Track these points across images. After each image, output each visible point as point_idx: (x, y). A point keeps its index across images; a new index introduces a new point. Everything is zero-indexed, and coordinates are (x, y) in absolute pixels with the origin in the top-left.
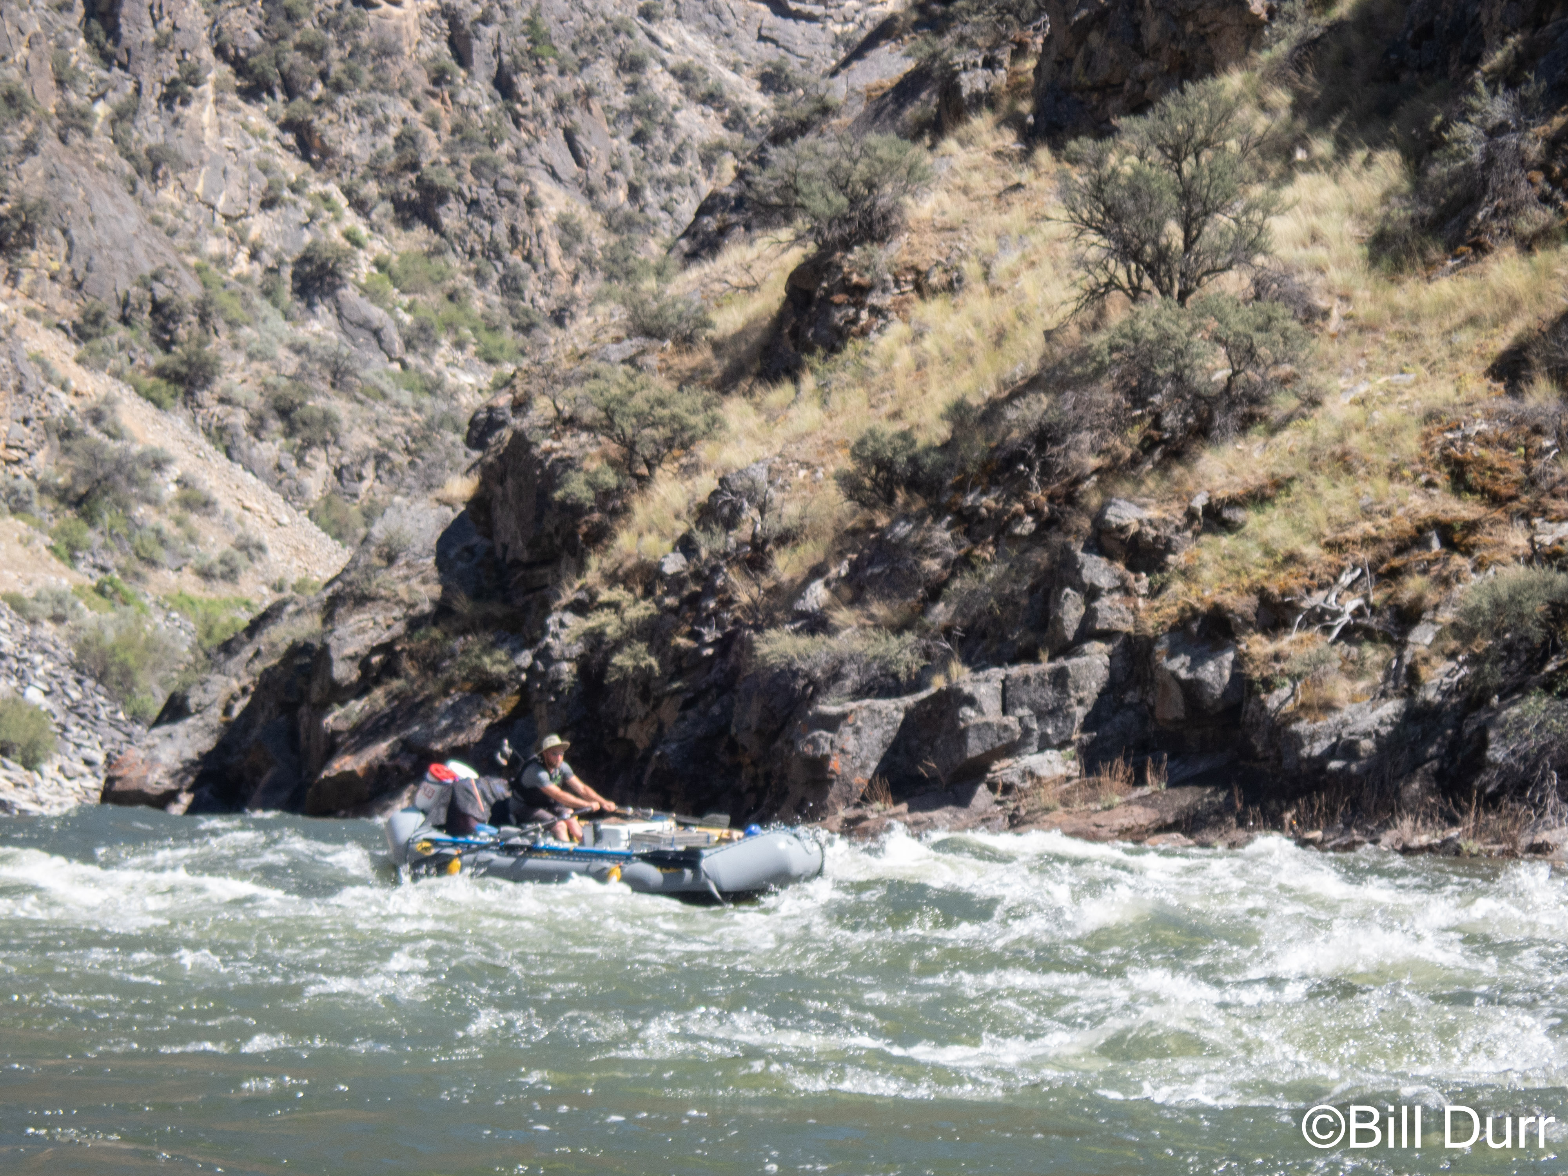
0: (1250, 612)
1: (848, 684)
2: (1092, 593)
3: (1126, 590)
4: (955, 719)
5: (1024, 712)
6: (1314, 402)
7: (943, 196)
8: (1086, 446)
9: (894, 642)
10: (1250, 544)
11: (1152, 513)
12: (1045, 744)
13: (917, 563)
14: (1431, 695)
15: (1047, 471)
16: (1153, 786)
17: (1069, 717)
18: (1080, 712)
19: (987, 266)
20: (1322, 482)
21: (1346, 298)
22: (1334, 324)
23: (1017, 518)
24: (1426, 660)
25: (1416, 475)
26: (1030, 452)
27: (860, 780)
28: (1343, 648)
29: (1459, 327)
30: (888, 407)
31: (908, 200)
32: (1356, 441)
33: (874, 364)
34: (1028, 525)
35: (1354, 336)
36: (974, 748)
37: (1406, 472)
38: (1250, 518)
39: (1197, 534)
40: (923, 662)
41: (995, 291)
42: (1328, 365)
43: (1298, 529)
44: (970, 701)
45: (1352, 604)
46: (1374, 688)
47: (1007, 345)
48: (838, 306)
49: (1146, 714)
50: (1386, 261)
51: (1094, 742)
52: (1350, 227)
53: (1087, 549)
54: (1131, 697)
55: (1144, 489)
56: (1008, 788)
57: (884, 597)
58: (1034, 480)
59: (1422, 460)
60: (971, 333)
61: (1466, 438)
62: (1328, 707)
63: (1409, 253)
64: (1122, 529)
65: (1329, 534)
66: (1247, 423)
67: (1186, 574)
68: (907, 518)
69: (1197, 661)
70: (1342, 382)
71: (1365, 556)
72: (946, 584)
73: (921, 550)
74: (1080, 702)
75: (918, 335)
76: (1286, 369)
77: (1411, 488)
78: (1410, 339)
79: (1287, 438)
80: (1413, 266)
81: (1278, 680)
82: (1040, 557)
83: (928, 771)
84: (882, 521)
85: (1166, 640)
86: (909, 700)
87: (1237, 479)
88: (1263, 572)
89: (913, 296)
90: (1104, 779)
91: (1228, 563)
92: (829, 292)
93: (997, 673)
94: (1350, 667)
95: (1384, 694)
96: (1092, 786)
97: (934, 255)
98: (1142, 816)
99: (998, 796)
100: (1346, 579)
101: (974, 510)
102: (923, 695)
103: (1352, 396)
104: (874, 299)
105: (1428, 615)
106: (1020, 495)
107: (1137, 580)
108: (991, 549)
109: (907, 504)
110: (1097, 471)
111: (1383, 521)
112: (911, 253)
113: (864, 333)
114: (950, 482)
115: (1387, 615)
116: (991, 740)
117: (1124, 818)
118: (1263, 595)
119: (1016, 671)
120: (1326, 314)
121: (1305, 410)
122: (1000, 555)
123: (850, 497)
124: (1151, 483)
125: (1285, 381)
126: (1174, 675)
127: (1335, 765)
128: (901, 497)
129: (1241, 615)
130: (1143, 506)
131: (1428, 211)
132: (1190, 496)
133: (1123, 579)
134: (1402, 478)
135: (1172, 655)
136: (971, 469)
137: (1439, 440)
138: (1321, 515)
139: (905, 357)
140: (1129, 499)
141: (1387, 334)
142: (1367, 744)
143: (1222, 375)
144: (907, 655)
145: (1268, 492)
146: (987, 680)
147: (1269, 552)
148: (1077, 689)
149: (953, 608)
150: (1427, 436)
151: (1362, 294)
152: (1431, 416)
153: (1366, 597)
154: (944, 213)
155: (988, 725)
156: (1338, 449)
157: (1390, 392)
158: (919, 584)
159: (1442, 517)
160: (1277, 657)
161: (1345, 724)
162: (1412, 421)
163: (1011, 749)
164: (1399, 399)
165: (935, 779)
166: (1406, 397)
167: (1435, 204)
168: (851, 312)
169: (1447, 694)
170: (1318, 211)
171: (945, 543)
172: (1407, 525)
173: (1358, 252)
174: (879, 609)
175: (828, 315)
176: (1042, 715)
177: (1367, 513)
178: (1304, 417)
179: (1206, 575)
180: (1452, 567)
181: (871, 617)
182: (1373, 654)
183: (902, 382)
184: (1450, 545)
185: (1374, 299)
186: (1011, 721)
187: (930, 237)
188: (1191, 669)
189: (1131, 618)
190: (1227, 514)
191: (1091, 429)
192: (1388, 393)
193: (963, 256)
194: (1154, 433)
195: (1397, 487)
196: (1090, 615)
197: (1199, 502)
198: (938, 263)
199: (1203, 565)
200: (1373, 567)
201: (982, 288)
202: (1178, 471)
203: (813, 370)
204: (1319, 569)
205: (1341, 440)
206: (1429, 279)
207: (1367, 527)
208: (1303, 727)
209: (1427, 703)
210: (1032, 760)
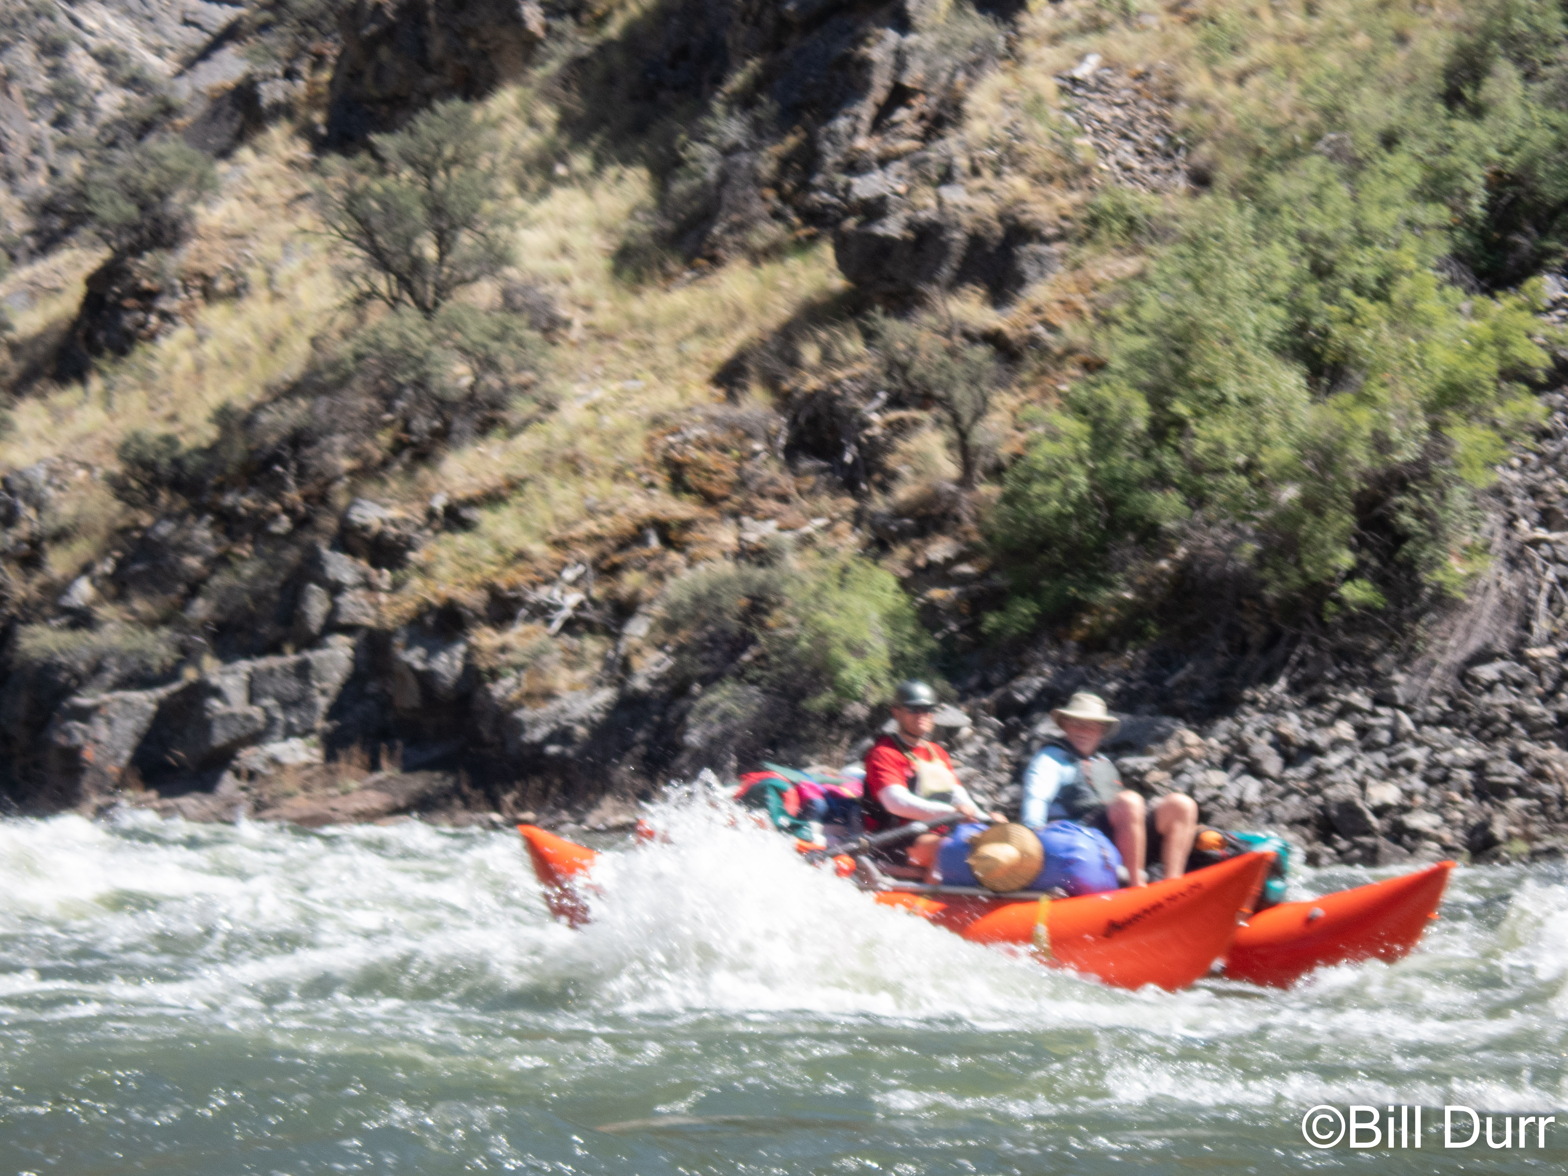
0: (480, 606)
1: (109, 677)
2: (335, 589)
3: (369, 586)
4: (203, 709)
5: (269, 702)
6: (550, 407)
7: (234, 204)
8: (339, 448)
9: (150, 635)
10: (484, 542)
11: (395, 513)
12: (290, 732)
13: (178, 562)
14: (640, 683)
15: (302, 473)
16: (388, 771)
17: (312, 706)
18: (323, 703)
19: (269, 271)
20: (551, 482)
21: (588, 308)
22: (576, 333)
23: (274, 516)
24: (638, 651)
25: (640, 475)
26: (286, 454)
27: (113, 769)
28: (567, 640)
29: (687, 337)
30: (166, 410)
31: (199, 209)
32: (586, 445)
33: (156, 367)
34: (284, 524)
35: (594, 344)
36: (220, 737)
37: (630, 474)
38: (484, 517)
39: (436, 532)
40: (178, 656)
41: (276, 297)
42: (566, 372)
43: (527, 528)
44: (217, 693)
45: (573, 598)
46: (591, 678)
47: (282, 350)
48: (127, 310)
49: (385, 703)
50: (628, 273)
51: (337, 730)
52: (598, 241)
53: (334, 547)
54: (373, 687)
55: (388, 491)
56: (252, 775)
57: (147, 593)
58: (290, 481)
59: (646, 462)
60: (249, 339)
61: (686, 441)
62: (549, 695)
63: (649, 267)
64: (365, 528)
65: (556, 532)
66: (485, 428)
67: (424, 571)
68: (168, 516)
69: (432, 652)
70: (578, 389)
71: (587, 553)
72: (203, 580)
73: (183, 548)
74: (324, 692)
75: (201, 339)
76: (528, 376)
77: (631, 489)
78: (644, 347)
79: (525, 442)
80: (652, 278)
81: (503, 671)
82: (292, 555)
83: (177, 758)
84: (146, 520)
85: (403, 633)
86: (161, 692)
87: (475, 481)
88: (494, 568)
89: (199, 301)
90: (342, 765)
91: (464, 561)
92: (120, 297)
93: (244, 666)
94: (572, 658)
95: (600, 684)
96: (330, 772)
97: (223, 262)
98: (375, 800)
99: (244, 783)
100: (569, 575)
101: (233, 510)
102: (175, 687)
103: (587, 402)
104: (163, 304)
105: (643, 609)
106: (276, 496)
107: (381, 576)
108: (249, 547)
109: (170, 505)
110: (351, 473)
111: (606, 520)
112: (200, 259)
113: (152, 337)
114: (211, 482)
115: (608, 608)
116: (236, 730)
117: (358, 803)
118: (493, 590)
119: (262, 663)
120: (567, 324)
121: (542, 416)
122: (258, 553)
123: (119, 497)
124: (394, 485)
125: (524, 388)
126: (410, 667)
127: (553, 749)
128: (164, 497)
129: (473, 610)
130: (385, 506)
131: (668, 226)
132: (431, 495)
133: (365, 575)
134: (626, 479)
135: (408, 646)
136: (231, 470)
137: (661, 443)
138: (547, 515)
139: (186, 360)
140: (374, 501)
141: (626, 343)
142: (581, 731)
143: (466, 381)
144: (162, 649)
145: (504, 492)
146: (235, 672)
147: (501, 550)
148: (320, 679)
149: (212, 604)
150: (650, 440)
151: (603, 304)
152: (656, 421)
153: (587, 592)
154: (233, 221)
155: (233, 716)
156: (569, 452)
157: (622, 398)
158: (179, 580)
159: (661, 516)
160: (504, 649)
161: (563, 711)
162: (637, 426)
163: (257, 738)
164: (628, 404)
165: (182, 767)
166: (636, 403)
167: (675, 219)
168: (140, 316)
169: (654, 682)
170: (567, 224)
171: (204, 541)
172: (628, 524)
173: (602, 264)
174: (141, 605)
175: (118, 318)
176: (286, 704)
177: (591, 513)
178: (541, 421)
179: (442, 571)
180: (668, 563)
181: (134, 612)
182: (592, 646)
183: (180, 385)
184: (667, 542)
185: (613, 310)
186: (256, 712)
187: (219, 244)
188: (425, 660)
189: (372, 612)
190: (465, 513)
191: (344, 432)
192: (619, 399)
193: (250, 263)
194: (404, 436)
195: (620, 488)
196: (334, 611)
197: (439, 503)
198: (227, 270)
199: (441, 563)
200: (595, 565)
201: (263, 294)
202: (423, 472)
203: (101, 373)
204: (544, 566)
205: (571, 443)
206: (667, 290)
207: (590, 526)
208: (525, 714)
209: (636, 692)
210: (277, 748)
